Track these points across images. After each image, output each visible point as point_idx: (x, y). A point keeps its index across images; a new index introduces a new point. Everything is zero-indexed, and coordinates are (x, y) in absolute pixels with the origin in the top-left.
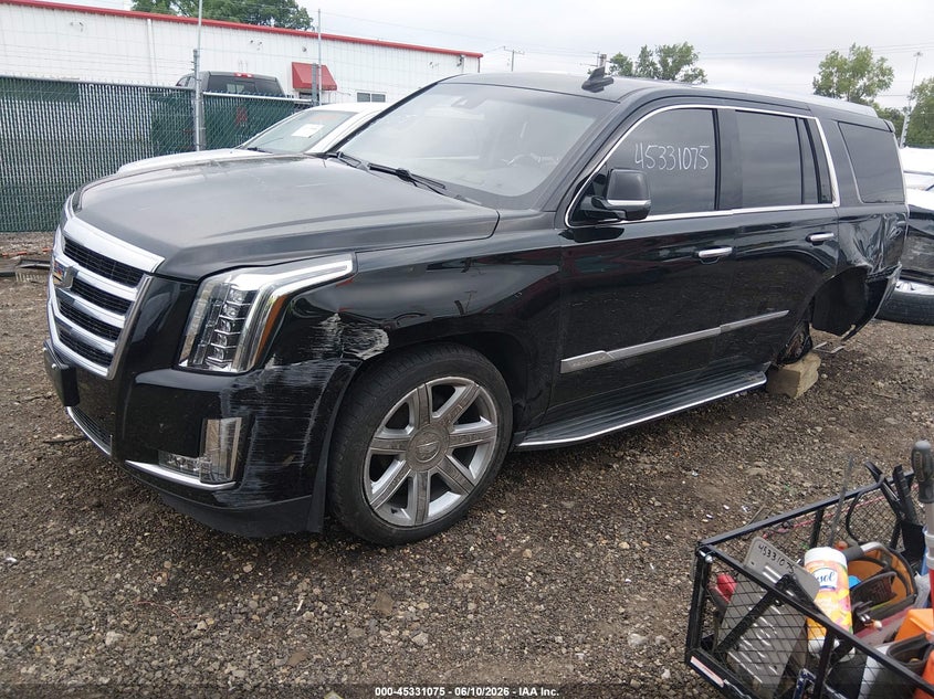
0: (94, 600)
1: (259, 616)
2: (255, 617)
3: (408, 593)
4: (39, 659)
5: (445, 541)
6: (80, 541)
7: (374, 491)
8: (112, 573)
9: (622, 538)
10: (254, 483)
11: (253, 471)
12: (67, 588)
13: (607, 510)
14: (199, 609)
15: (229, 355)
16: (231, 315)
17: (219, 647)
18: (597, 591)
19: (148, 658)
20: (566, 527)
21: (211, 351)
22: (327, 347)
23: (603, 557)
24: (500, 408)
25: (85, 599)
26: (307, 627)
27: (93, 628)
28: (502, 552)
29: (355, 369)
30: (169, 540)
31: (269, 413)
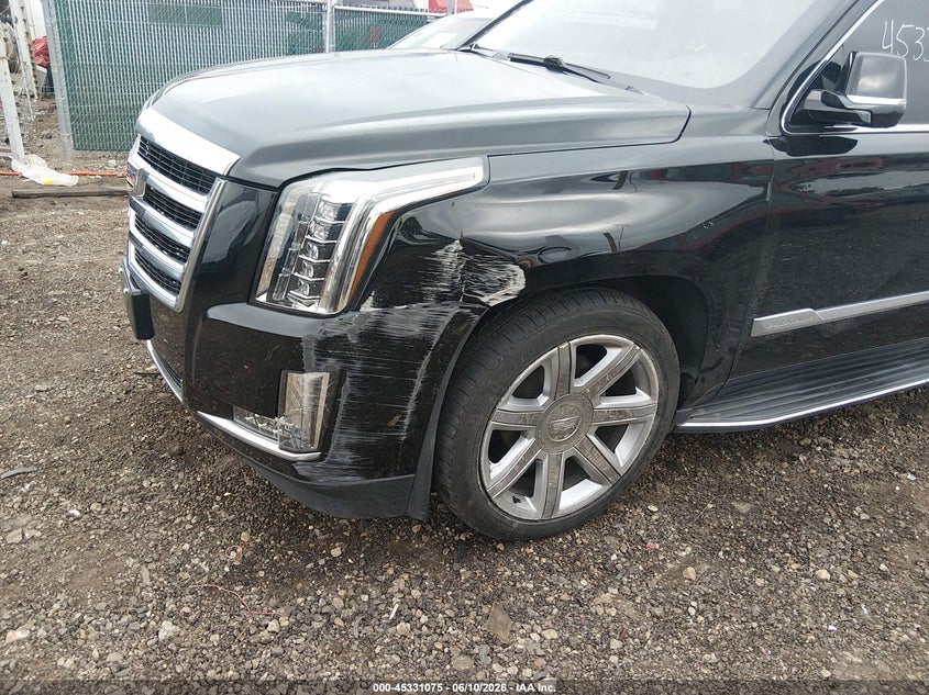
0: (155, 575)
1: (343, 620)
2: (339, 622)
3: (531, 611)
4: (81, 648)
5: (579, 541)
6: (152, 497)
7: (493, 475)
8: (180, 540)
9: (820, 563)
10: (344, 456)
11: (343, 441)
12: (127, 556)
13: (795, 521)
14: (273, 601)
15: (316, 289)
16: (320, 237)
17: (290, 660)
18: (789, 640)
19: (204, 666)
20: (739, 538)
21: (294, 283)
22: (443, 286)
23: (795, 589)
24: (664, 377)
25: (145, 573)
26: (400, 646)
27: (148, 614)
28: (654, 566)
29: (477, 318)
30: (250, 504)
31: (364, 371)
